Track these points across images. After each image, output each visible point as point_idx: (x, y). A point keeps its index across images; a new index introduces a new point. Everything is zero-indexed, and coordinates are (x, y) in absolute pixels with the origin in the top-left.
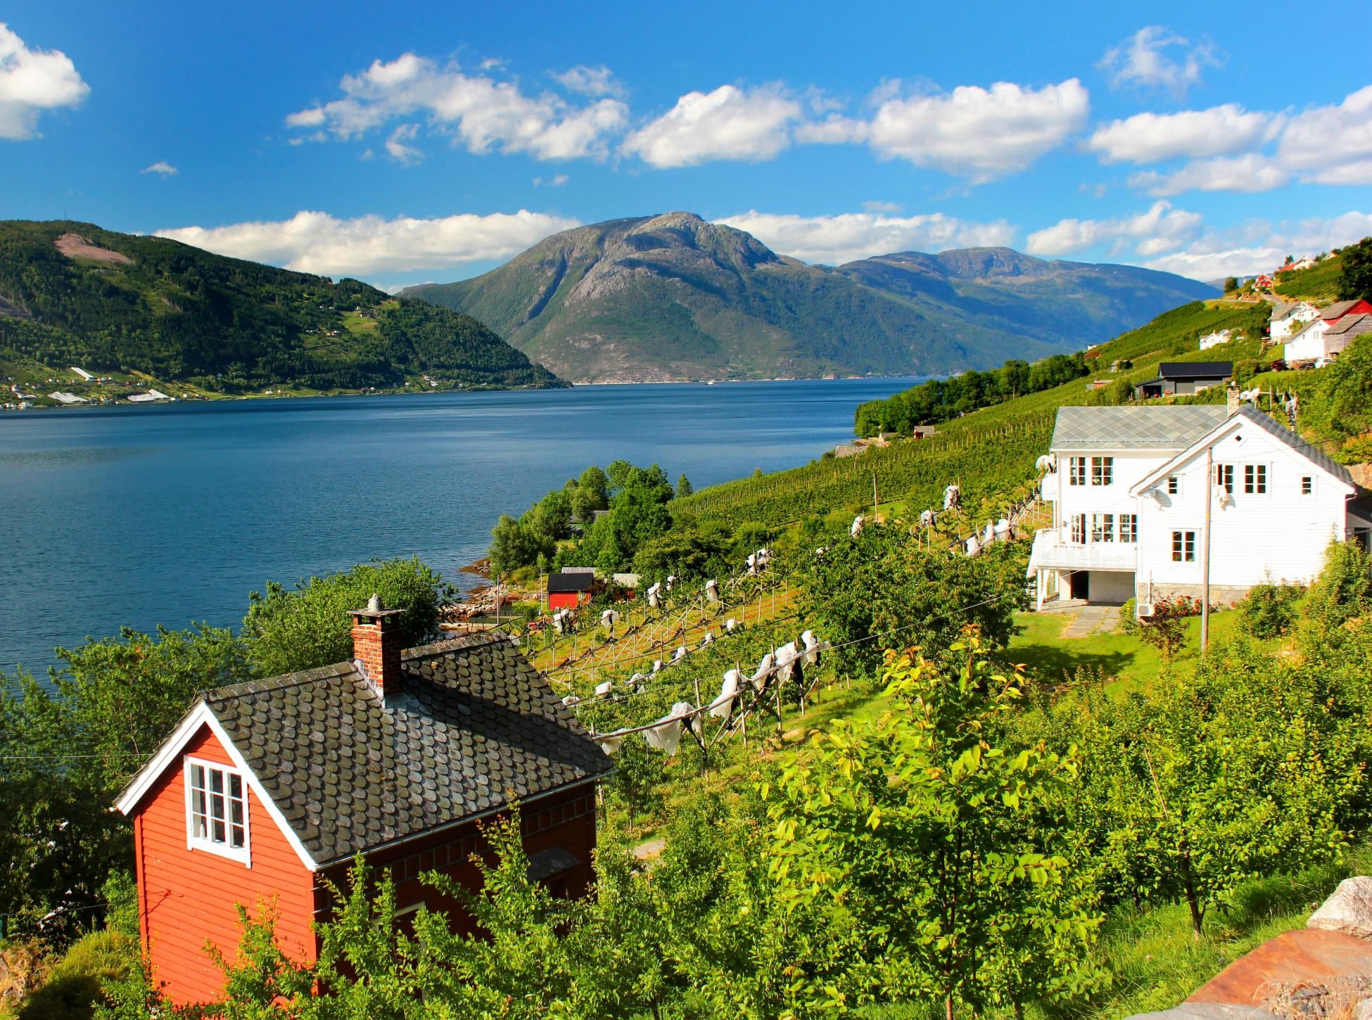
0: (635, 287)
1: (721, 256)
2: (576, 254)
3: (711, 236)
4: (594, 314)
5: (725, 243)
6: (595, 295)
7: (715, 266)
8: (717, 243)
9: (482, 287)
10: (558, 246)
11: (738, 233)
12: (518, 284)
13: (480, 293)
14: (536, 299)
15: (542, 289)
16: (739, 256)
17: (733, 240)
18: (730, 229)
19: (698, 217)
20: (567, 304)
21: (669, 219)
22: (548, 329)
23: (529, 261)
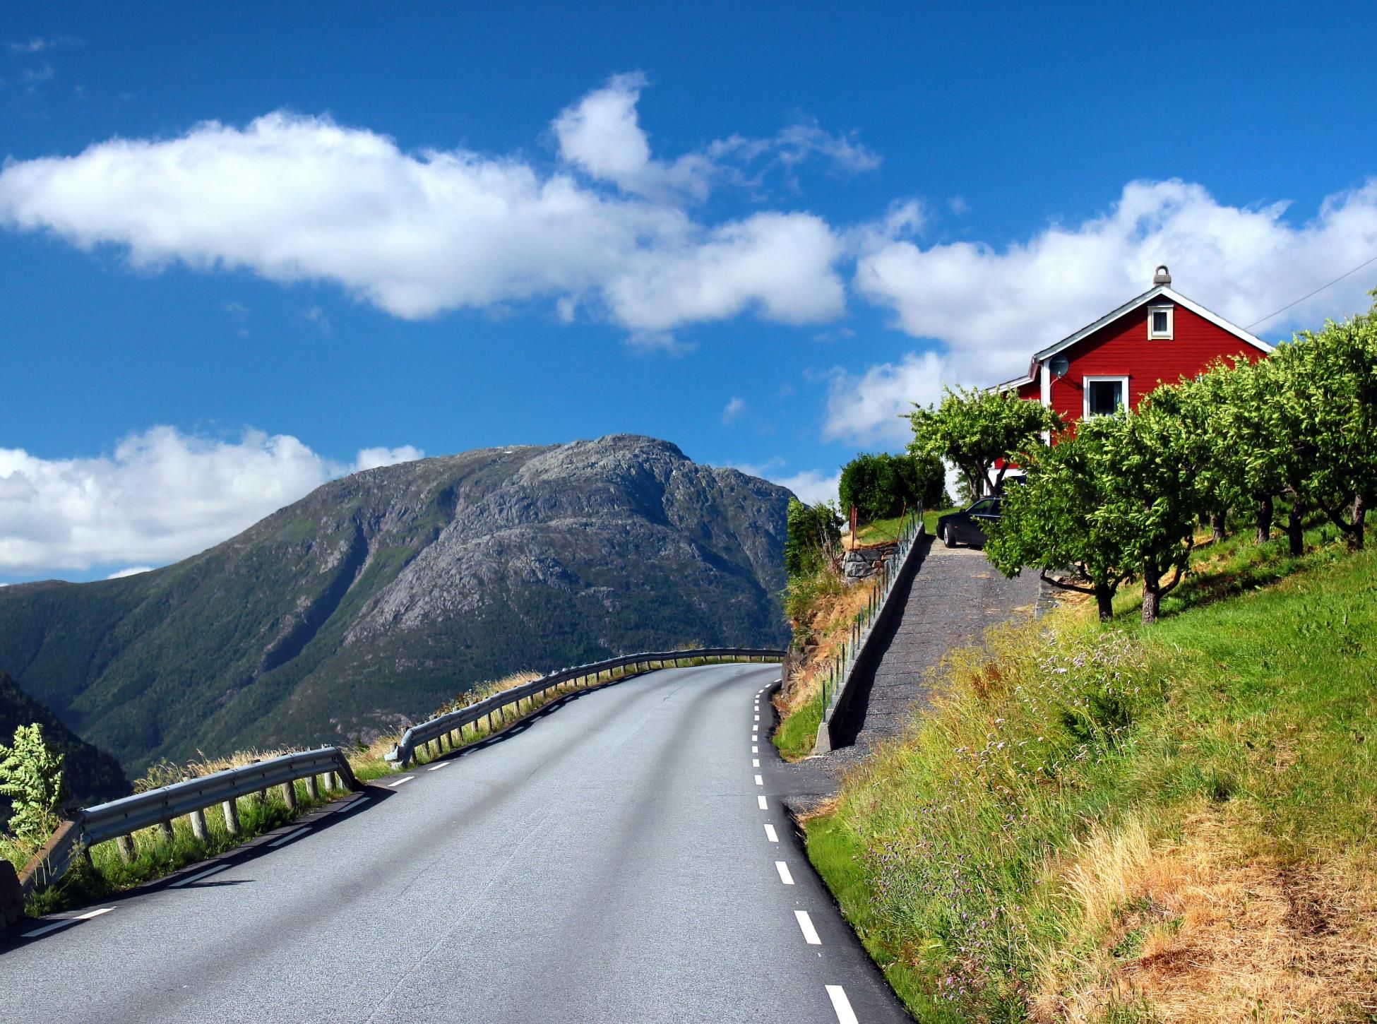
0: (505, 604)
1: (719, 542)
2: (390, 525)
3: (700, 494)
4: (401, 664)
5: (731, 512)
6: (411, 620)
7: (700, 563)
8: (715, 511)
9: (168, 594)
10: (349, 505)
11: (763, 490)
12: (250, 590)
13: (159, 609)
14: (288, 624)
15: (304, 602)
16: (761, 541)
17: (752, 506)
18: (748, 480)
19: (674, 449)
20: (351, 638)
21: (603, 452)
22: (296, 697)
23: (279, 536)
